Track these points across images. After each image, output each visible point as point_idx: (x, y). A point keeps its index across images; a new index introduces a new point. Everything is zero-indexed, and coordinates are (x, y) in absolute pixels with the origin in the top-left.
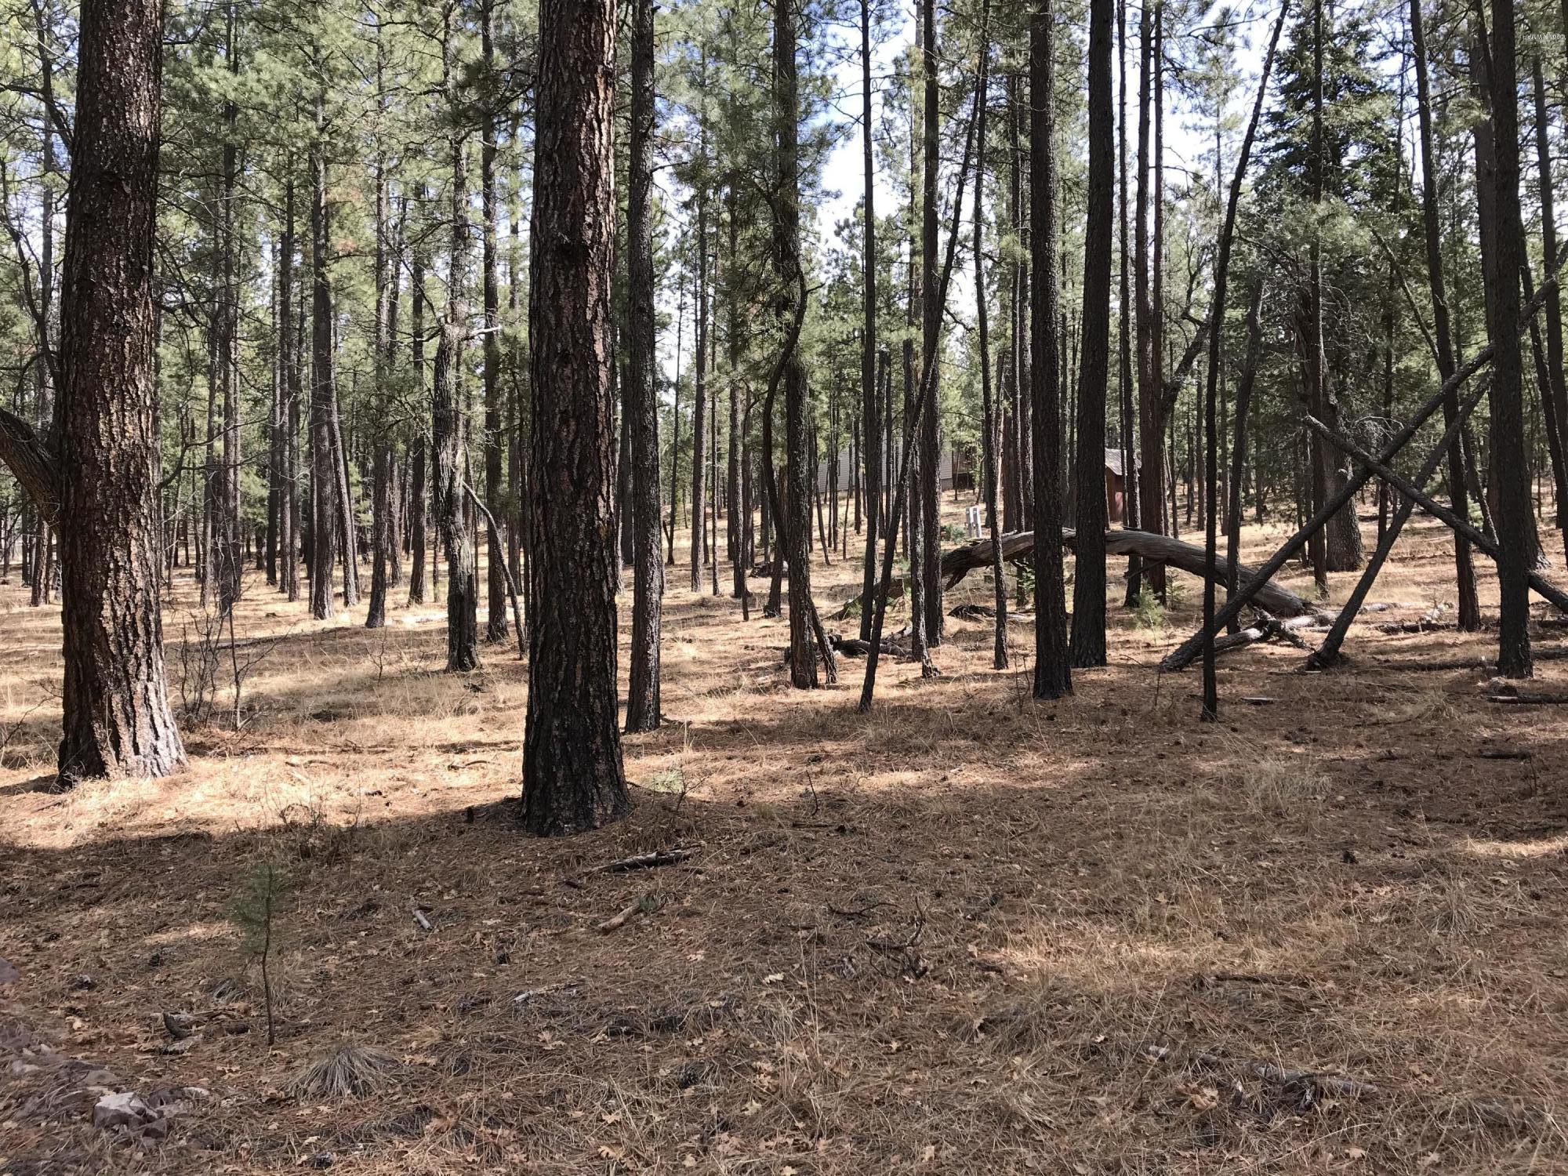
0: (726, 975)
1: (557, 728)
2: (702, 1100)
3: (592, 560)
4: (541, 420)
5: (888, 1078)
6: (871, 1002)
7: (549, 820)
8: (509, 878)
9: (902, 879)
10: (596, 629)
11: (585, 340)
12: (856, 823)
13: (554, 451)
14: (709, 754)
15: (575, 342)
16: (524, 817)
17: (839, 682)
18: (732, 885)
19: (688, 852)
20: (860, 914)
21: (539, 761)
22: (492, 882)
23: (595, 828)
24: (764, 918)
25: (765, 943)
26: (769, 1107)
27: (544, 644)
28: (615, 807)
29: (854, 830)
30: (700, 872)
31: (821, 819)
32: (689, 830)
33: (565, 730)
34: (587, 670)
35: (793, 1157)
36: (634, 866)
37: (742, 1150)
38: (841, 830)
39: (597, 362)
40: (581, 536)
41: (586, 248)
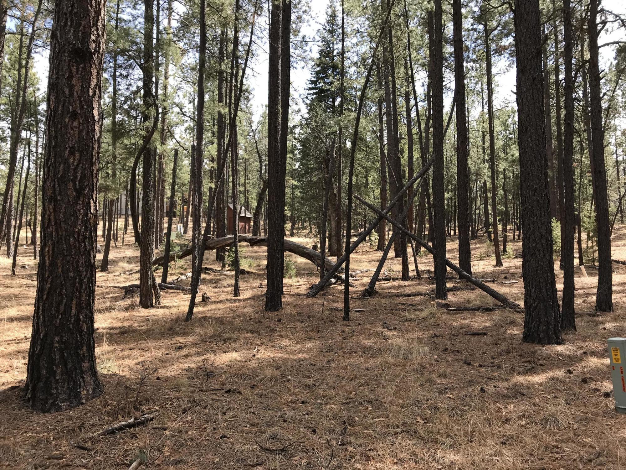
4: (56, 152)
11: (88, 107)
14: (117, 347)
15: (82, 107)
17: (162, 305)
19: (152, 416)
20: (283, 450)
23: (82, 404)
30: (165, 429)
34: (79, 305)
36: (121, 429)
38: (229, 392)
39: (94, 121)
40: (79, 223)
41: (91, 54)
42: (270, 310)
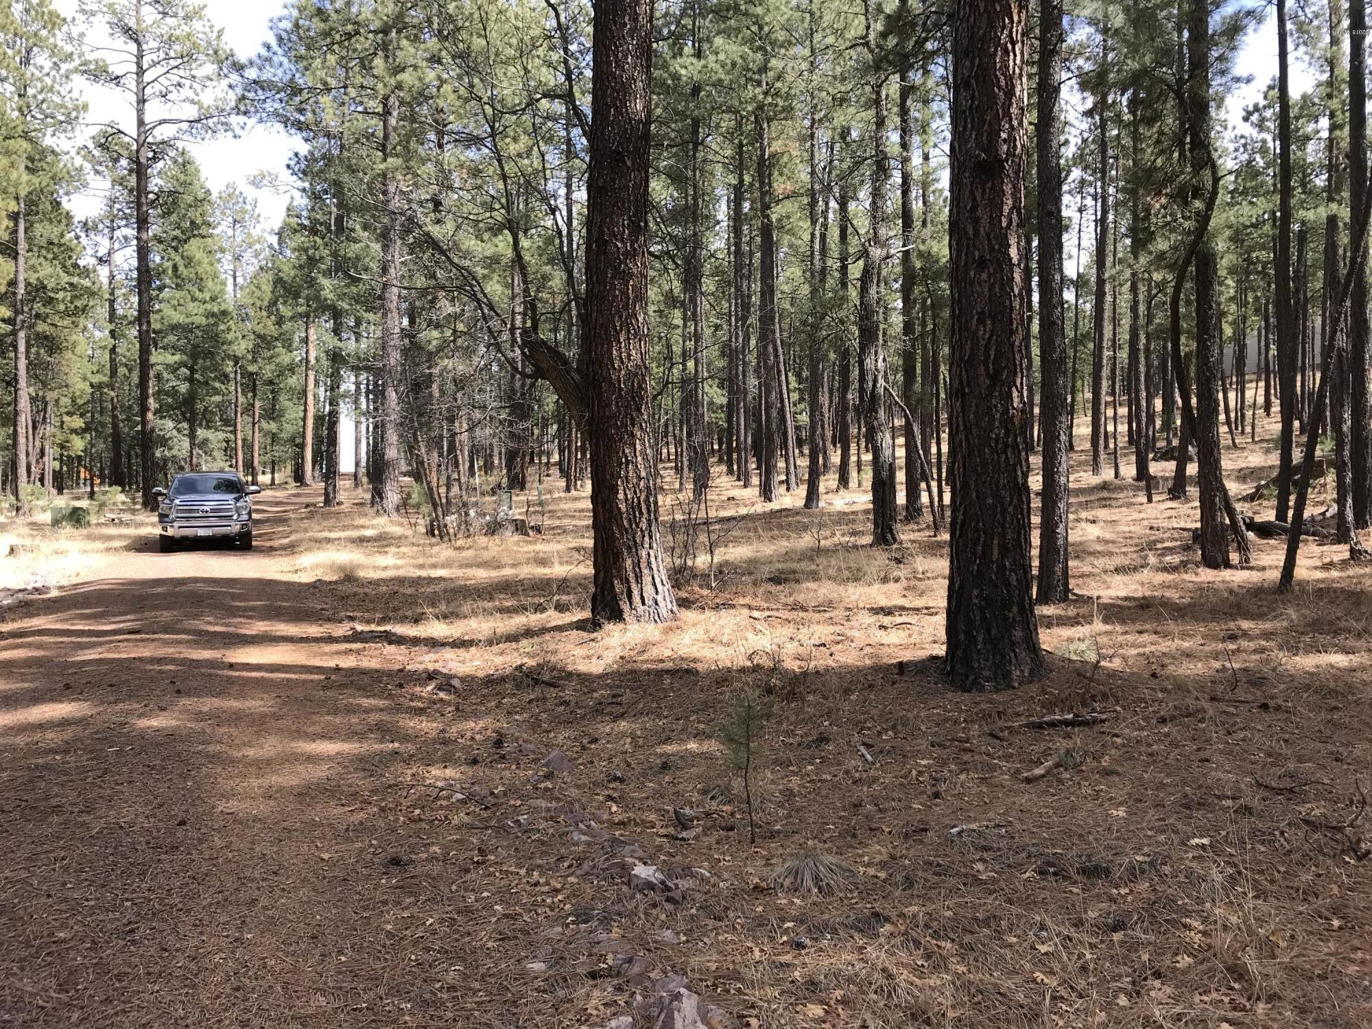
0: (1149, 833)
1: (977, 597)
2: (1133, 946)
3: (1007, 446)
4: (959, 322)
5: (1331, 954)
6: (1307, 877)
7: (971, 678)
8: (938, 725)
9: (1337, 760)
10: (1011, 509)
11: (1001, 246)
12: (1280, 702)
13: (972, 349)
14: (1118, 628)
15: (992, 249)
16: (948, 674)
17: (1253, 563)
18: (1149, 750)
19: (1104, 717)
20: (1291, 790)
21: (961, 626)
22: (923, 728)
23: (1014, 688)
24: (1185, 784)
25: (1188, 808)
26: (1202, 963)
27: (963, 522)
28: (1031, 670)
29: (1278, 708)
30: (1117, 736)
31: (1241, 694)
32: (1105, 696)
33: (984, 599)
34: (1003, 546)
35: (1231, 1015)
36: (1052, 724)
37: (1176, 1000)
38: (1265, 707)
39: (1012, 265)
40: (997, 424)
41: (1001, 162)
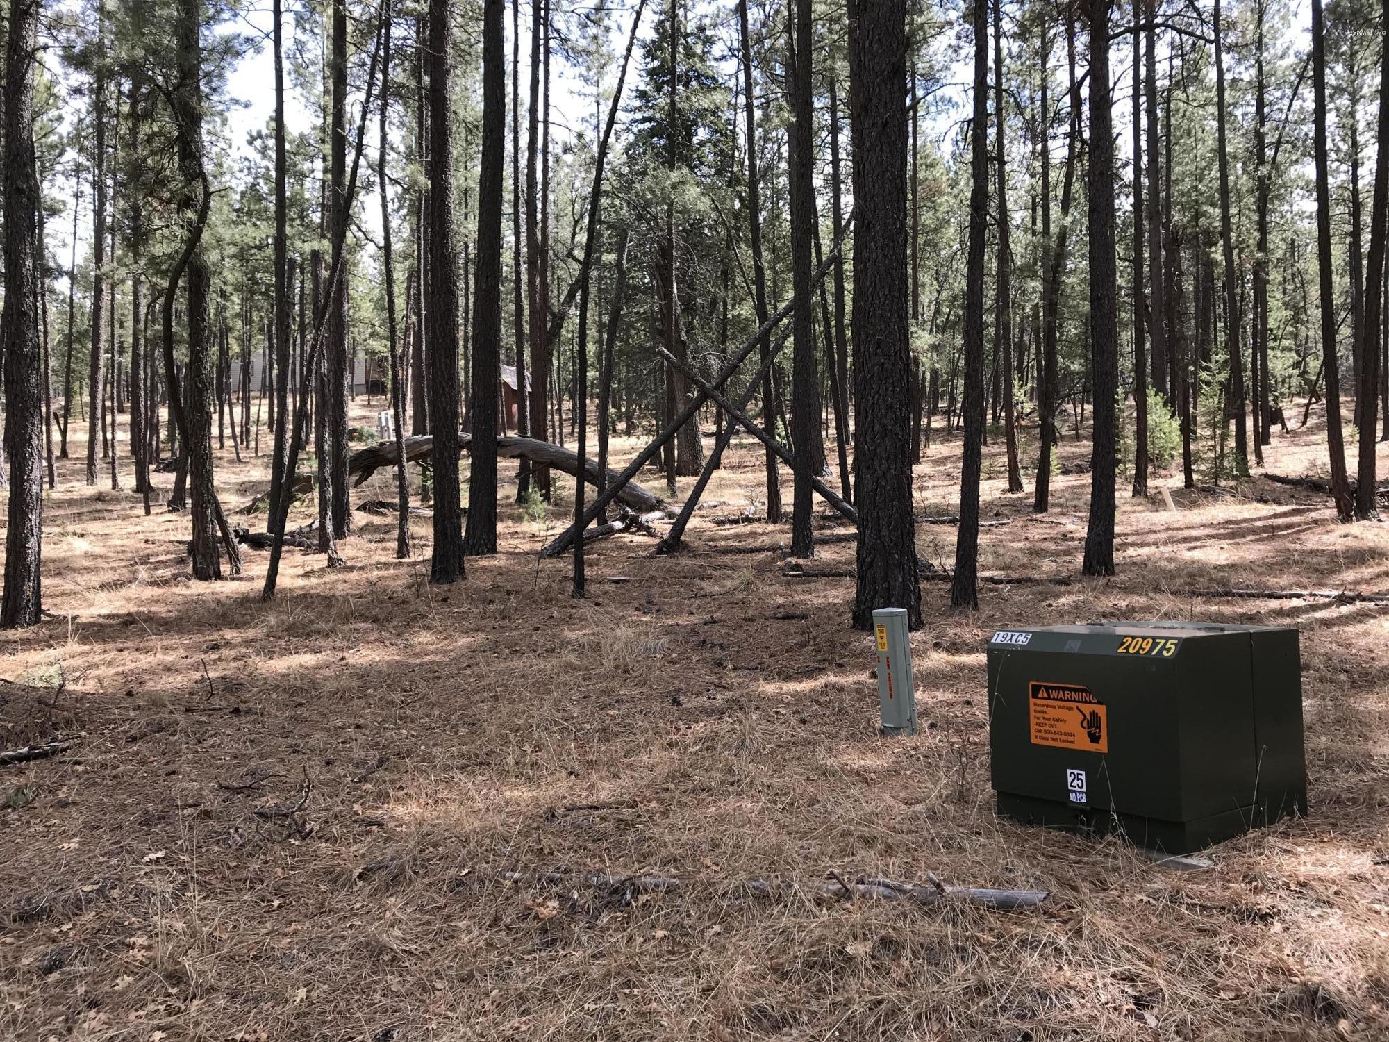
0: (102, 859)
2: (68, 983)
5: (267, 934)
6: (255, 866)
9: (294, 752)
12: (251, 705)
14: (96, 647)
17: (242, 574)
18: (114, 773)
20: (250, 787)
24: (147, 800)
25: (148, 824)
26: (142, 978)
29: (249, 711)
30: (79, 763)
31: (216, 702)
35: (164, 1022)
36: (3, 762)
37: (109, 1024)
38: (236, 711)
42: (437, 581)
